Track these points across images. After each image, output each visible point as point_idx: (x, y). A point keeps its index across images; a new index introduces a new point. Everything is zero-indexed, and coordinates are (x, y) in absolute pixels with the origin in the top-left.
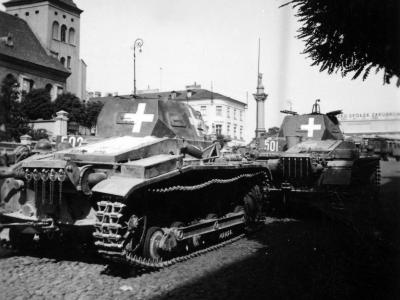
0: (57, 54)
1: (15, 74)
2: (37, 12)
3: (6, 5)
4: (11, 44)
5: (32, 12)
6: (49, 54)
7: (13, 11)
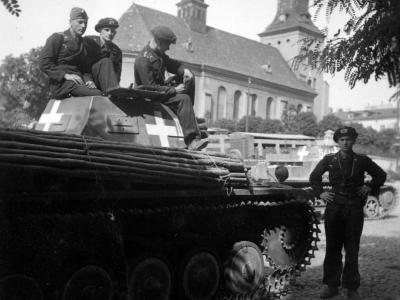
0: (305, 77)
1: (273, 97)
2: (288, 40)
3: (261, 35)
4: (270, 71)
5: (284, 40)
6: (299, 77)
7: (266, 41)
